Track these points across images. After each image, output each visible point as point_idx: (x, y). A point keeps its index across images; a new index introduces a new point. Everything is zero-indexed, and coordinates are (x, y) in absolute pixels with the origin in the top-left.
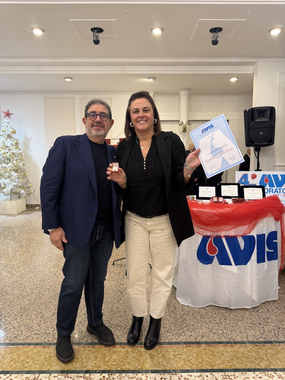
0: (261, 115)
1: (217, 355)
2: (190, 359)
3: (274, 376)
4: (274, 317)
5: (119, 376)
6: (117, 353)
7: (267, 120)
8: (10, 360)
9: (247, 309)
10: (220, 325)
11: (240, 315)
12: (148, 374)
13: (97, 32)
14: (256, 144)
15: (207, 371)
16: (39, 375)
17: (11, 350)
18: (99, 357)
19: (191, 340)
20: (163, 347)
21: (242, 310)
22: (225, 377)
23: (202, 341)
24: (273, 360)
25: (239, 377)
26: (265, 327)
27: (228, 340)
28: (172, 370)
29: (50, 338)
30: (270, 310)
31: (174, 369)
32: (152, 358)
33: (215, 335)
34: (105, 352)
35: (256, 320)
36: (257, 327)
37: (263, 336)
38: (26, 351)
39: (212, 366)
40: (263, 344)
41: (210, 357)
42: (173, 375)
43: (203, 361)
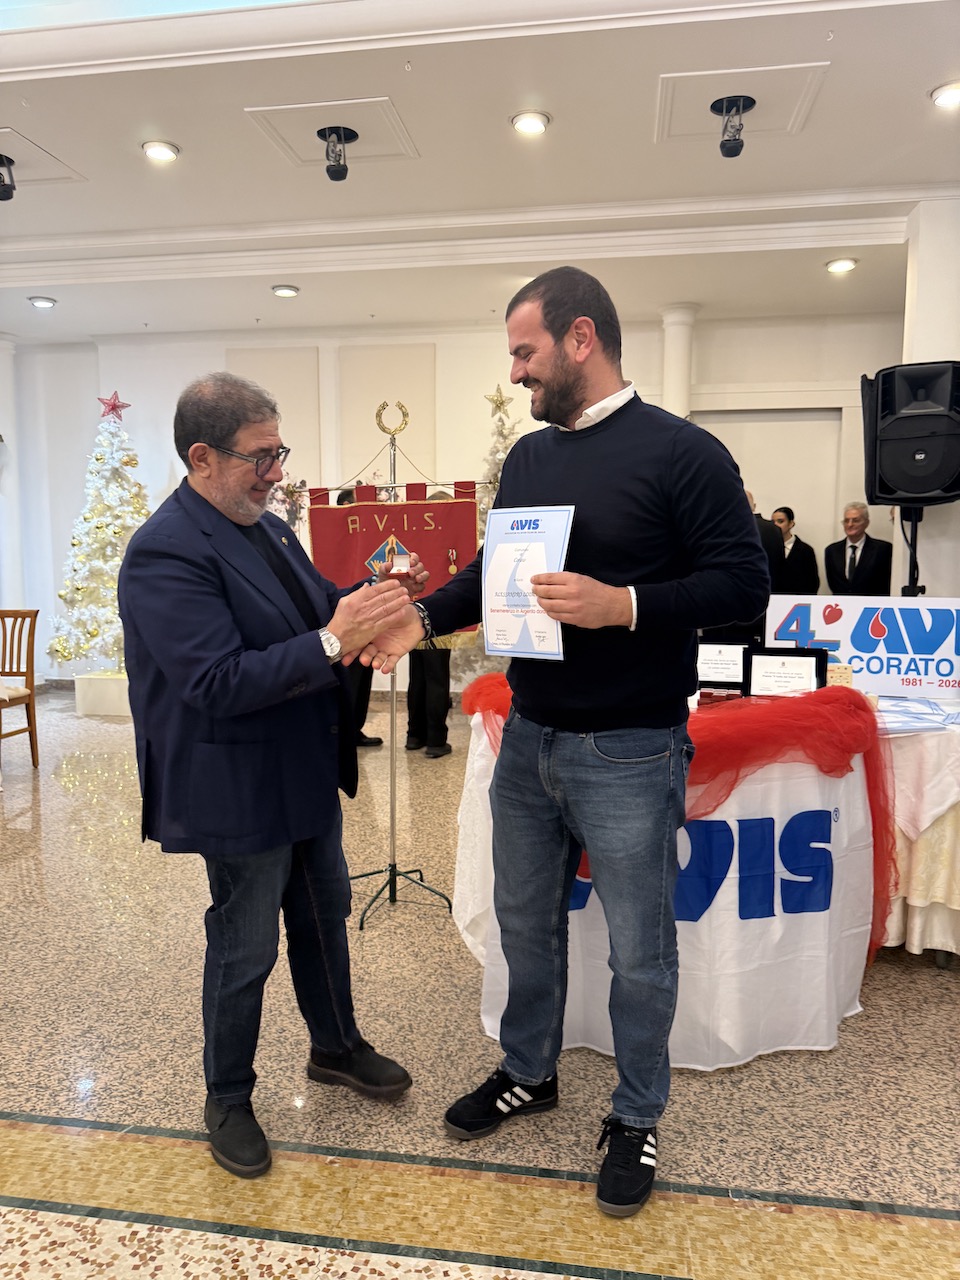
0: (921, 393)
1: (516, 1210)
2: (422, 1212)
4: (785, 1110)
5: (179, 1237)
7: (942, 409)
9: (702, 1074)
12: (267, 1241)
13: (339, 140)
14: (901, 494)
15: (456, 1257)
18: (150, 1173)
19: (457, 1155)
20: (356, 1166)
21: (682, 1074)
24: (695, 1251)
26: (730, 1139)
27: (578, 1168)
28: (349, 1241)
29: (39, 1102)
31: (355, 1238)
33: (545, 1147)
34: (175, 1160)
35: (713, 1111)
36: (703, 1137)
37: (707, 1168)
40: (691, 1195)
41: (490, 1213)
42: (343, 1254)
43: (460, 1224)
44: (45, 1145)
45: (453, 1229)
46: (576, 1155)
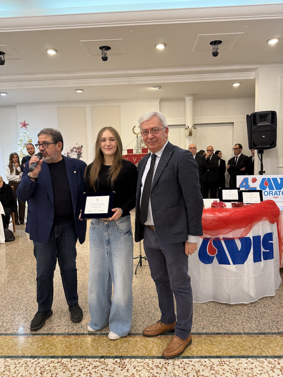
0: (263, 119)
1: (215, 344)
3: (264, 362)
4: (270, 312)
5: (129, 361)
6: (127, 342)
7: (269, 123)
8: (37, 347)
9: (245, 304)
10: (220, 318)
11: (238, 310)
12: (154, 359)
13: (105, 50)
14: (259, 146)
15: (206, 357)
16: (62, 360)
17: (37, 339)
20: (167, 337)
21: (240, 305)
22: (221, 362)
23: (203, 332)
24: (265, 349)
25: (233, 362)
26: (260, 320)
27: (226, 332)
29: (69, 330)
30: (267, 305)
32: (157, 346)
33: (215, 327)
35: (253, 314)
36: (253, 321)
37: (258, 328)
38: (50, 340)
39: (210, 353)
40: (257, 335)
41: (209, 345)
42: (176, 360)
43: (202, 349)
44: (78, 341)
45: (201, 350)
46: (223, 328)
